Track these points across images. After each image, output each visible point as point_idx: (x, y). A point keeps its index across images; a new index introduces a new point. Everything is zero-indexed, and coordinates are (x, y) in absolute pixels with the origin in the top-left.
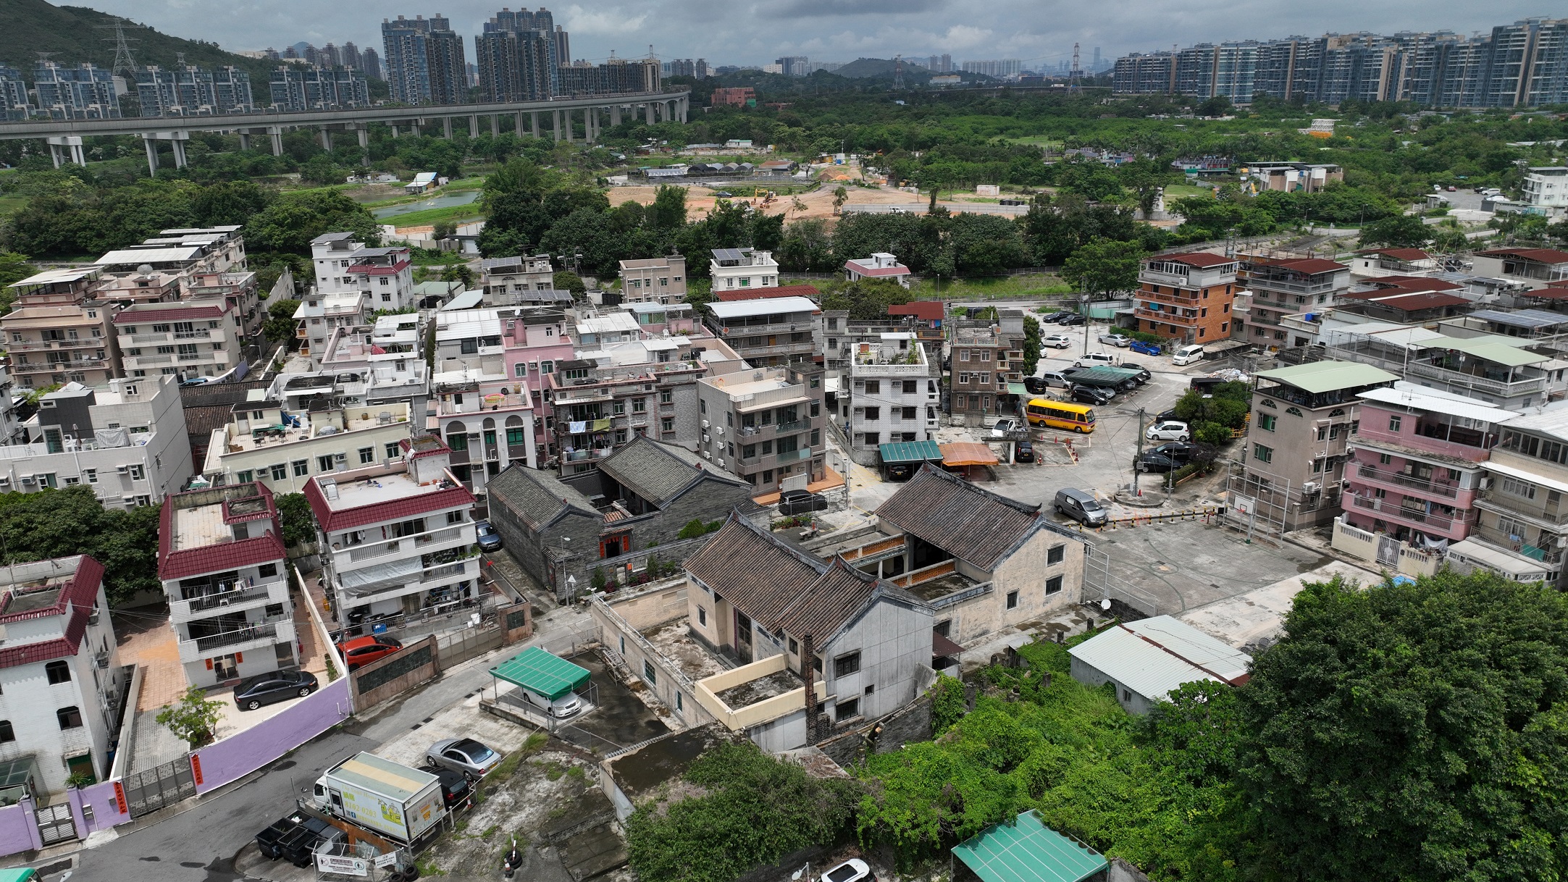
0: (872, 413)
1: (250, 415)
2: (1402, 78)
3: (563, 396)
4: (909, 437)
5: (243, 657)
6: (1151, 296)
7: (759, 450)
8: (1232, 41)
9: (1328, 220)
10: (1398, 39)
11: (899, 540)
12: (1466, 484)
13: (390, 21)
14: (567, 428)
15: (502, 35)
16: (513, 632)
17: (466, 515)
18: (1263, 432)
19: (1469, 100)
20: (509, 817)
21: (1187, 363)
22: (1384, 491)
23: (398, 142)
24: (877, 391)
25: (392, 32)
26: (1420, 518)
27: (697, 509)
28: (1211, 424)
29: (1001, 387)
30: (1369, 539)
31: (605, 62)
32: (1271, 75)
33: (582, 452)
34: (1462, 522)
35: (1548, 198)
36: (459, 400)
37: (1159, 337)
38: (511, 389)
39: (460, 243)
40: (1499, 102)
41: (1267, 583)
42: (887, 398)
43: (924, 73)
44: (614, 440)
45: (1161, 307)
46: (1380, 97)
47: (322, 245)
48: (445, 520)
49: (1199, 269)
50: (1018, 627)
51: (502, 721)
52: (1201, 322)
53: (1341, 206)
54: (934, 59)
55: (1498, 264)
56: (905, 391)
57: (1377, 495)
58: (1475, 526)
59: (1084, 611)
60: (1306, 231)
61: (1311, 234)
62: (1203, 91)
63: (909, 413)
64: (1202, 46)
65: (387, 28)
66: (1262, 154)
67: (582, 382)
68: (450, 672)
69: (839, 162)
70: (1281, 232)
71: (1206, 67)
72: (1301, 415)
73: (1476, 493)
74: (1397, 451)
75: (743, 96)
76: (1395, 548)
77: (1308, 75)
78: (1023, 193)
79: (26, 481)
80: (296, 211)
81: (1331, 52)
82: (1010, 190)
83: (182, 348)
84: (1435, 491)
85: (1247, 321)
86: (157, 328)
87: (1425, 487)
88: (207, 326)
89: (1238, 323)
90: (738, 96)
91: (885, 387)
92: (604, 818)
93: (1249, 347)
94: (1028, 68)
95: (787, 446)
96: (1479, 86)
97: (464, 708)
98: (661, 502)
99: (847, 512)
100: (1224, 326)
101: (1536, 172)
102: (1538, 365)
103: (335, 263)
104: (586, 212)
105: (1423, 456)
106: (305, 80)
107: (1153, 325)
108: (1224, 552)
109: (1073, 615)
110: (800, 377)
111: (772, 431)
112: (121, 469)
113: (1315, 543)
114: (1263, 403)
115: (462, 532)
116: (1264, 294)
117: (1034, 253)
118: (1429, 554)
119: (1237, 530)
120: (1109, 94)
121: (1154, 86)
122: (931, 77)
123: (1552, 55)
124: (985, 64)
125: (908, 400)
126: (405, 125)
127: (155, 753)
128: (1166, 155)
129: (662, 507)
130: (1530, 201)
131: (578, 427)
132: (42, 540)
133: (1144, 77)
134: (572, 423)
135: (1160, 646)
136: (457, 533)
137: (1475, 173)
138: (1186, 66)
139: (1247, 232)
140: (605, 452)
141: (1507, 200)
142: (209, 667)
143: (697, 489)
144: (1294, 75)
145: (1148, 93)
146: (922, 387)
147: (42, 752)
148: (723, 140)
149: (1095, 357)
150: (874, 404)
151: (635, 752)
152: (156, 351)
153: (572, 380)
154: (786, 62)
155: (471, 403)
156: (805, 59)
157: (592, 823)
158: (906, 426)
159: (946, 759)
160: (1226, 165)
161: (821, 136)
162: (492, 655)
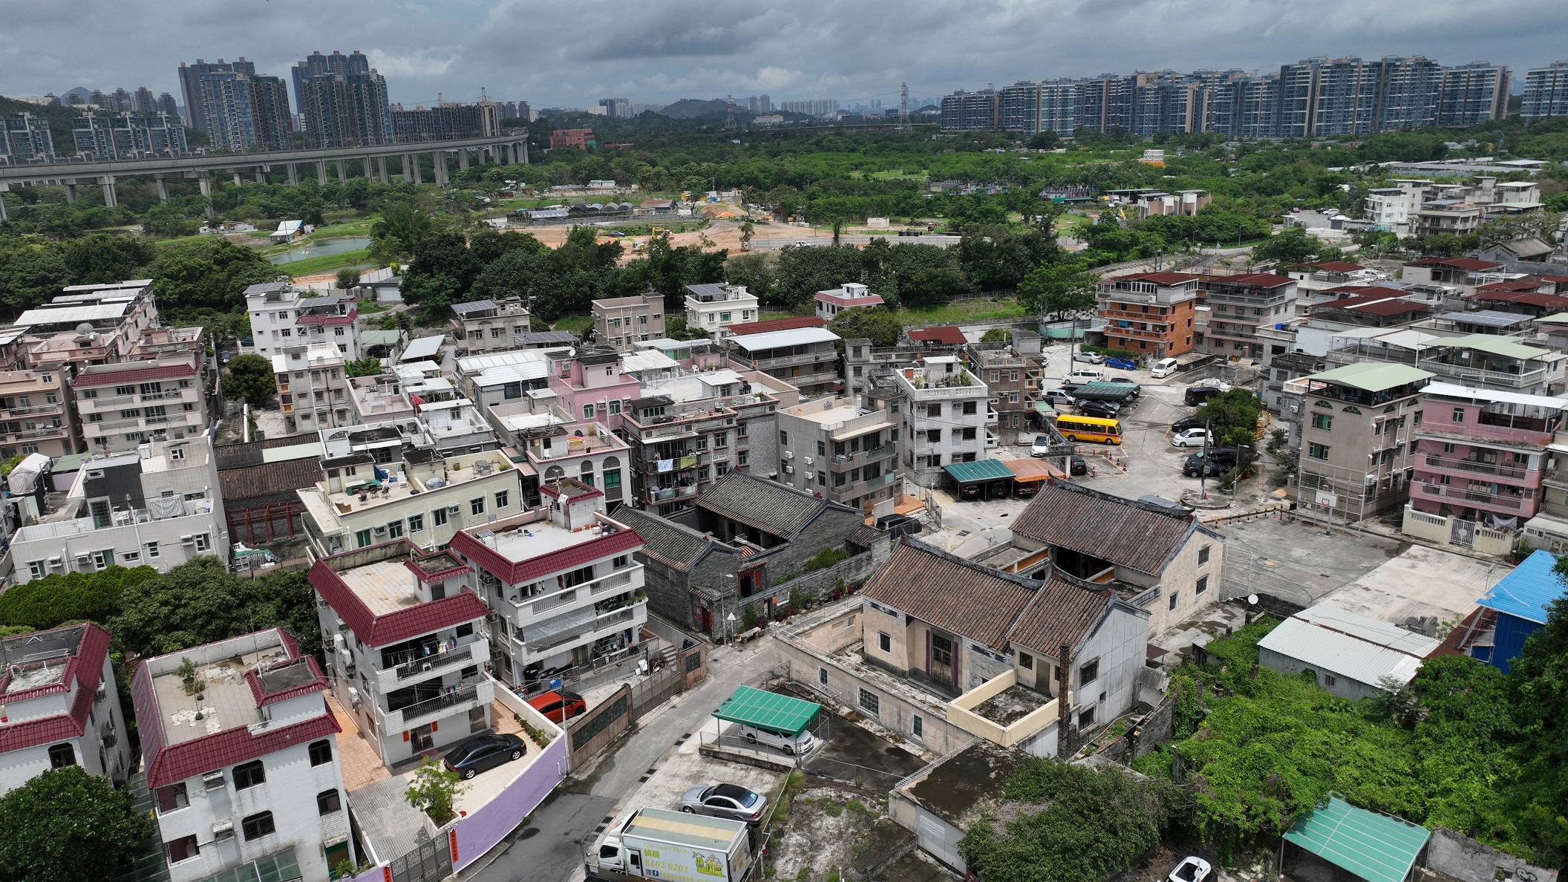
0: (934, 435)
1: (342, 472)
2: (1205, 112)
3: (649, 435)
4: (970, 457)
5: (439, 726)
6: (1119, 314)
7: (848, 478)
8: (1052, 79)
9: (1211, 241)
10: (1197, 76)
11: (1044, 553)
12: (1534, 466)
13: (188, 65)
14: (655, 467)
15: (329, 78)
16: (691, 675)
17: (630, 559)
18: (1318, 431)
19: (1266, 131)
20: (813, 857)
21: (1166, 376)
22: (1448, 477)
23: (243, 191)
24: (939, 414)
25: (194, 76)
26: (1486, 499)
27: (820, 539)
28: (1237, 429)
29: (1030, 405)
30: (1442, 522)
31: (437, 106)
32: (1087, 110)
33: (668, 492)
34: (1532, 500)
35: (1389, 216)
36: (547, 445)
37: (1131, 352)
38: (584, 431)
39: (374, 291)
40: (1292, 133)
41: (1368, 570)
42: (949, 420)
43: (748, 112)
44: (697, 477)
45: (1130, 324)
46: (1188, 129)
47: (257, 296)
48: (611, 565)
49: (1167, 286)
50: (1178, 627)
51: (733, 765)
52: (1170, 337)
53: (1220, 228)
54: (753, 100)
55: (1427, 272)
56: (966, 412)
57: (1442, 482)
58: (1542, 504)
59: (1227, 608)
60: (1195, 252)
61: (1199, 254)
62: (1029, 126)
63: (969, 433)
64: (1022, 84)
65: (184, 72)
66: (1119, 183)
67: (660, 421)
68: (644, 721)
69: (714, 199)
70: (1173, 254)
71: (1030, 104)
72: (1359, 413)
73: (1544, 472)
74: (1465, 440)
75: (582, 137)
76: (1469, 529)
77: (1121, 109)
78: (911, 224)
79: (82, 560)
80: (191, 263)
81: (1141, 89)
82: (898, 222)
83: (149, 411)
84: (1501, 473)
85: (1208, 333)
86: (120, 391)
87: (1491, 471)
88: (177, 386)
89: (1199, 337)
90: (577, 137)
91: (946, 410)
92: (907, 848)
93: (1213, 357)
94: (846, 108)
95: (872, 472)
96: (1273, 119)
97: (681, 756)
98: (789, 533)
99: (942, 533)
100: (1188, 339)
101: (1376, 193)
102: (1539, 358)
103: (272, 315)
104: (521, 255)
105: (1491, 443)
106: (113, 126)
107: (1122, 341)
108: (1312, 544)
109: (1220, 612)
110: (881, 403)
111: (862, 458)
112: (186, 540)
113: (1387, 530)
114: (1317, 404)
115: (632, 575)
116: (1223, 308)
117: (969, 279)
118: (1506, 532)
119: (1312, 524)
120: (937, 130)
121: (979, 122)
122: (754, 116)
123: (1332, 90)
124: (803, 103)
125: (969, 421)
126: (248, 174)
127: (387, 835)
128: (1033, 187)
129: (791, 538)
130: (1372, 218)
131: (665, 466)
132: (195, 617)
133: (970, 113)
134: (660, 462)
135: (1342, 632)
136: (627, 577)
137: (1309, 196)
138: (1008, 103)
139: (1145, 254)
140: (690, 490)
141: (1349, 219)
142: (406, 739)
143: (821, 518)
144: (1108, 109)
145: (975, 129)
146: (981, 408)
147: (301, 842)
148: (586, 181)
149: (1083, 374)
150: (936, 427)
151: (925, 778)
152: (120, 415)
153: (650, 418)
154: (609, 103)
155: (559, 447)
156: (626, 101)
157: (900, 854)
158: (966, 446)
159: (1262, 750)
160: (1088, 194)
161: (688, 174)
162: (675, 700)
